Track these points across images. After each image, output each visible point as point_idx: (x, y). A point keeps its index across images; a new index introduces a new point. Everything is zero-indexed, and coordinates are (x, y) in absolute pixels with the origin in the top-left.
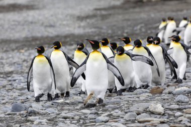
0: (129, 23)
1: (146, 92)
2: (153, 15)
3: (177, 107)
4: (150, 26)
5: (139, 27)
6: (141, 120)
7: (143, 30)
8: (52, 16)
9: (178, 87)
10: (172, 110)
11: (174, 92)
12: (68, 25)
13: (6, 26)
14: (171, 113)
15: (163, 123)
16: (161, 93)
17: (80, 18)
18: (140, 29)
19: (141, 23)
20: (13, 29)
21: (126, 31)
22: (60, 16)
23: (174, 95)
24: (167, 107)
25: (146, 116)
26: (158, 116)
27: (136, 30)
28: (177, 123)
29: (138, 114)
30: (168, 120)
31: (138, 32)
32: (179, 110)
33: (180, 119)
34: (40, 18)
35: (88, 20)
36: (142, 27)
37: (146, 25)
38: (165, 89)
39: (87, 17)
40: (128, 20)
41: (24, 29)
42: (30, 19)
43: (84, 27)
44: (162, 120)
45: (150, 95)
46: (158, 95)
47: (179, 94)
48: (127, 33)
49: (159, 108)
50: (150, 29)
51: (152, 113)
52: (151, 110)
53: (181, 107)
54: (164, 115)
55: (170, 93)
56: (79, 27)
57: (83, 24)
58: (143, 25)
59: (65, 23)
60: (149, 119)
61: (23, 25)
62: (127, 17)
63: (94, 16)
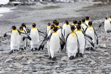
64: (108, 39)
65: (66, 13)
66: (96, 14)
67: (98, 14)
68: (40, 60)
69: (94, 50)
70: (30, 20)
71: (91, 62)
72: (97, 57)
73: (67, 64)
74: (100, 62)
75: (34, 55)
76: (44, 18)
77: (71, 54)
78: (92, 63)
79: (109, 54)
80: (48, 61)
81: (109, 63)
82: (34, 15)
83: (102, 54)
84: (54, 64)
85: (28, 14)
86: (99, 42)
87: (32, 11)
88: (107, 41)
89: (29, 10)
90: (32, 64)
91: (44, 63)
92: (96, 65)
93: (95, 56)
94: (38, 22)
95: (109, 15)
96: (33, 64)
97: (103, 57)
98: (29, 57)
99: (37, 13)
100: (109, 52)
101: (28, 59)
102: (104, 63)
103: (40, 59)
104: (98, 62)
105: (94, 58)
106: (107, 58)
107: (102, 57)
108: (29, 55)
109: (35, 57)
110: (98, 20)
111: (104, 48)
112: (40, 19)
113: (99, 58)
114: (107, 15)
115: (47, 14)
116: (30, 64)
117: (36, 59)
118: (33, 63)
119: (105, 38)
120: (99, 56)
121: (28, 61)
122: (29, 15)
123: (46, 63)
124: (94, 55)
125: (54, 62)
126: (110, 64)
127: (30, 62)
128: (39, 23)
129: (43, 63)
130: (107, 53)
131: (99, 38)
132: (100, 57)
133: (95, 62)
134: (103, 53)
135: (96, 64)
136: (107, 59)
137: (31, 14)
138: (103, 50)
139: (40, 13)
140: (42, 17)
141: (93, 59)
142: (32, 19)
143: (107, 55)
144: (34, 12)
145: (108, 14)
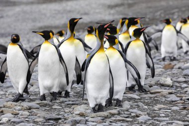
0: (151, 10)
1: (160, 68)
2: (171, 3)
3: (184, 80)
4: (168, 12)
5: (159, 13)
6: (152, 91)
7: (163, 15)
8: (87, 5)
9: (187, 63)
10: (179, 82)
11: (183, 67)
12: (100, 13)
13: (48, 15)
14: (178, 85)
15: (171, 93)
16: (172, 68)
17: (111, 7)
18: (160, 15)
19: (161, 10)
20: (54, 17)
21: (148, 16)
22: (94, 6)
23: (183, 70)
24: (175, 80)
25: (157, 88)
26: (167, 88)
27: (156, 16)
28: (183, 93)
29: (150, 87)
30: (175, 91)
31: (158, 17)
32: (185, 82)
33: (185, 90)
34: (77, 7)
35: (117, 9)
36: (161, 13)
37: (165, 11)
38: (175, 65)
39: (116, 6)
40: (150, 7)
41: (63, 17)
42: (68, 8)
43: (113, 14)
44: (170, 91)
45: (163, 70)
46: (170, 70)
47: (186, 69)
48: (149, 18)
49: (169, 81)
50: (168, 14)
51: (162, 85)
52: (161, 83)
53: (187, 79)
54: (172, 86)
55: (179, 68)
56: (110, 14)
57: (112, 11)
58: (162, 11)
59: (97, 11)
60: (160, 90)
61: (62, 13)
62: (149, 5)
63: (122, 5)
64: (177, 66)
65: (86, 11)
66: (151, 12)
67: (157, 11)
68: (28, 114)
69: (146, 91)
70: (9, 26)
71: (138, 117)
72: (153, 106)
73: (87, 123)
74: (159, 116)
75: (15, 103)
76: (40, 22)
77: (96, 99)
78: (140, 119)
79: (178, 99)
80: (46, 116)
81: (179, 118)
82: (16, 17)
83: (164, 99)
84: (60, 121)
85: (5, 15)
86: (156, 73)
87: (13, 8)
88: (175, 71)
89: (6, 6)
90: (12, 122)
91: (38, 120)
92: (150, 124)
93: (147, 104)
94: (26, 32)
95: (179, 16)
96: (14, 122)
97: (165, 106)
98: (4, 107)
99: (25, 12)
100: (178, 95)
101: (2, 112)
102: (168, 118)
103: (30, 111)
104: (155, 116)
105: (146, 107)
106: (175, 108)
107: (162, 106)
108: (5, 104)
109: (19, 108)
110: (157, 25)
111: (168, 86)
112: (30, 25)
113: (156, 108)
114: (176, 14)
115: (45, 15)
116: (7, 122)
117: (21, 112)
118: (13, 120)
119: (170, 64)
120: (156, 104)
121: (3, 116)
122: (7, 16)
123: (41, 119)
124: (146, 101)
125: (60, 119)
126: (179, 120)
127: (7, 119)
128: (28, 34)
129: (35, 120)
130: (173, 97)
131: (158, 64)
132: (159, 106)
133: (147, 117)
134: (165, 96)
135: (151, 122)
136: (173, 111)
137: (10, 13)
138: (165, 91)
139: (31, 12)
140: (34, 20)
141: (143, 110)
142: (12, 26)
143: (173, 101)
144: (17, 9)
145: (178, 12)
